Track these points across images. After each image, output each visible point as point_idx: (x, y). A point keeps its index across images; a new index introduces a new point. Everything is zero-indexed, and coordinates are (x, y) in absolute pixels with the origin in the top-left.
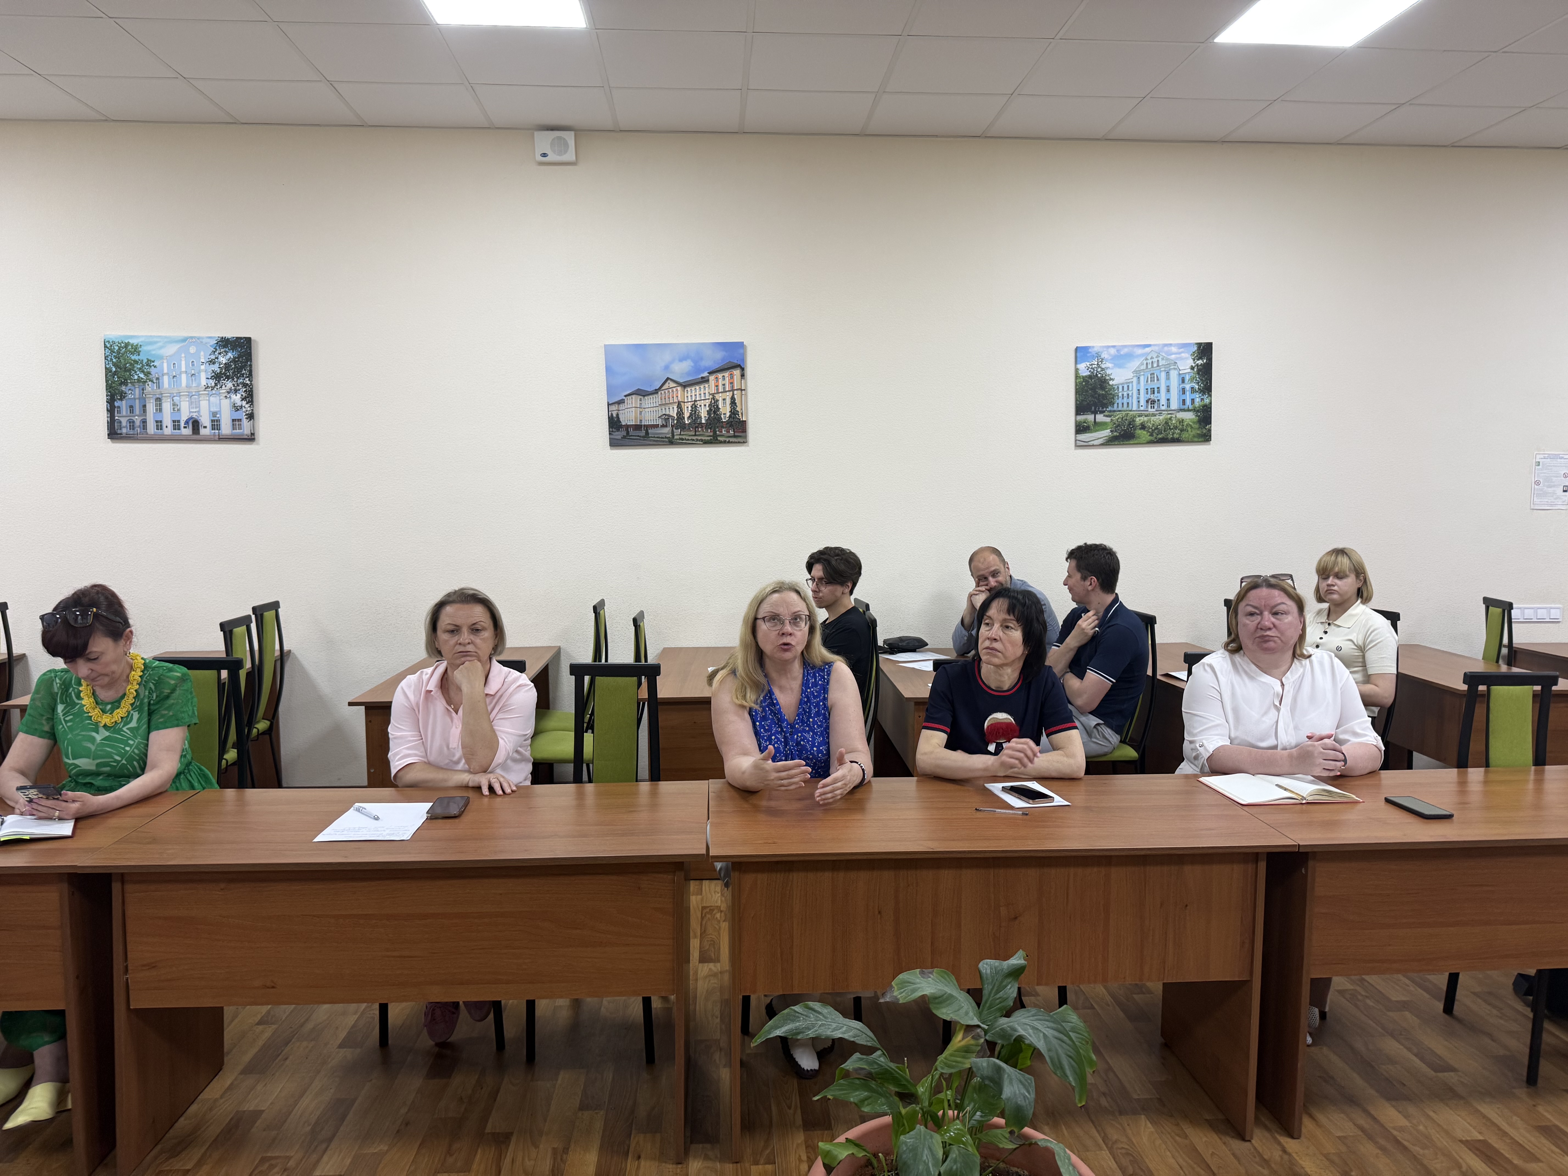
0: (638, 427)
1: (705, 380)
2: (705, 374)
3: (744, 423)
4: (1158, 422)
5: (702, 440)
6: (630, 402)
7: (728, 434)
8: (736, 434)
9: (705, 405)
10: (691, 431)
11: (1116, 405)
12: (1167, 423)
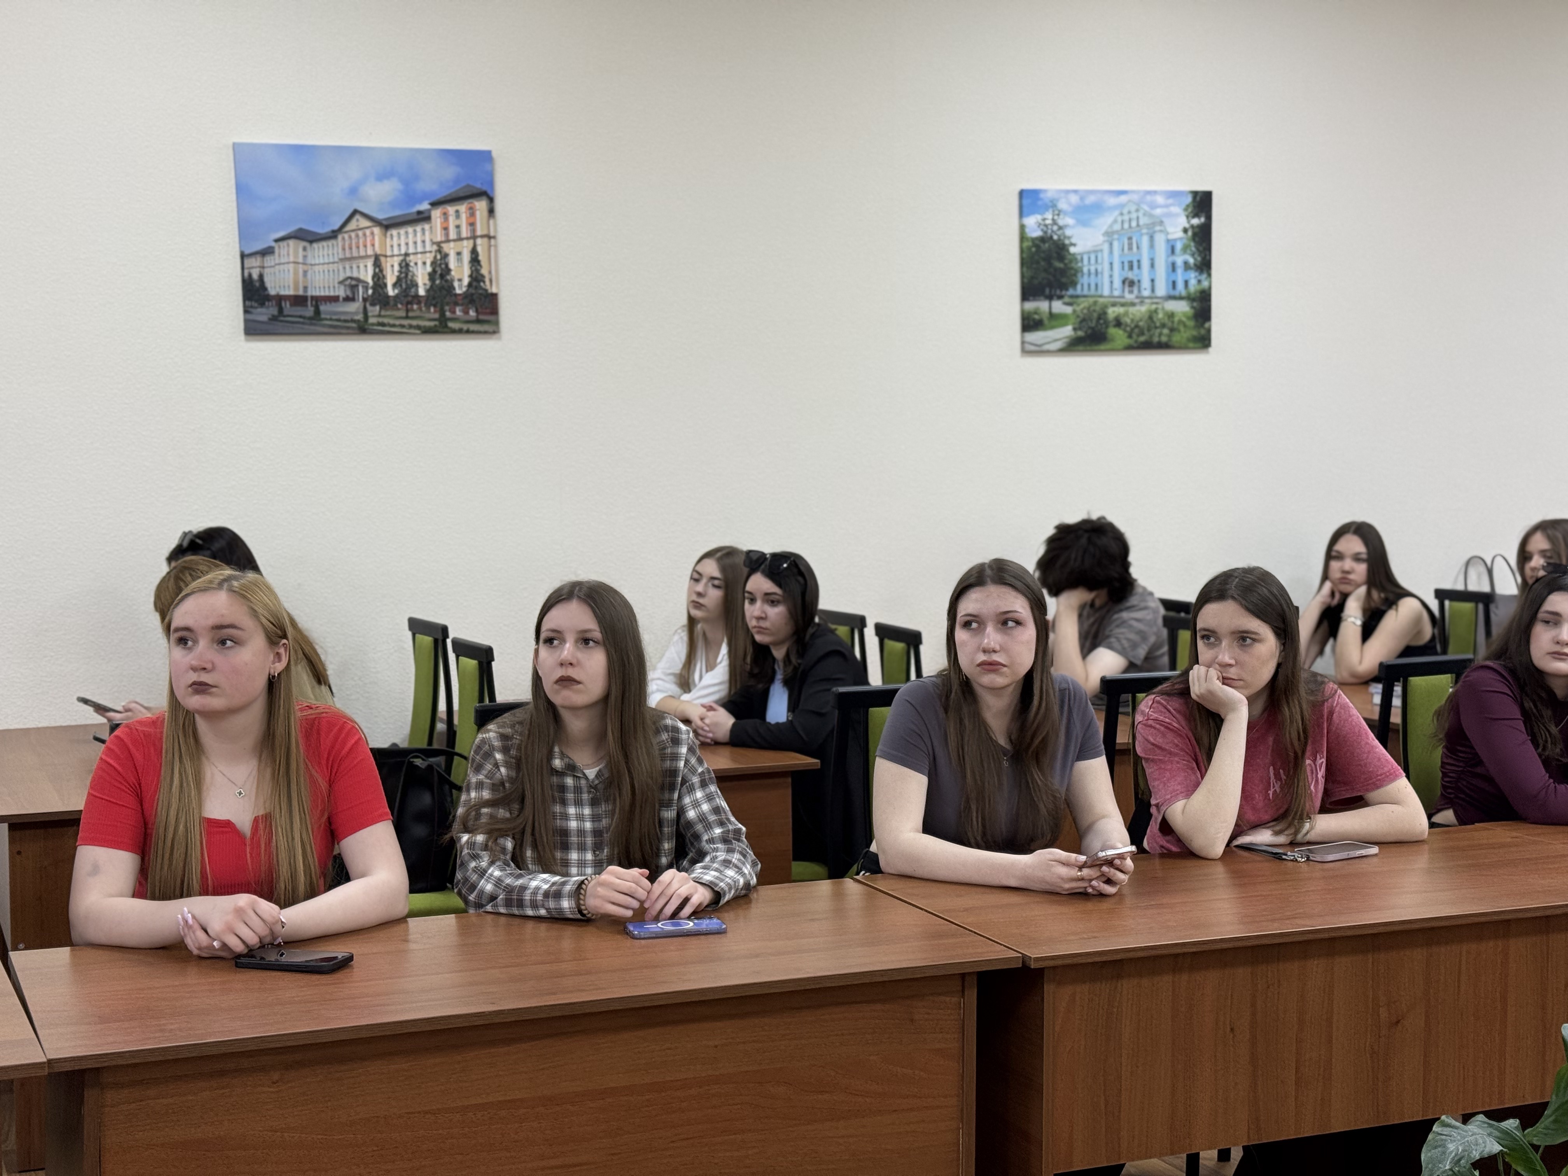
0: (299, 300)
1: (423, 218)
2: (425, 206)
3: (494, 297)
4: (1138, 316)
5: (418, 327)
6: (284, 252)
7: (467, 318)
8: (482, 317)
9: (424, 263)
10: (398, 309)
11: (1079, 287)
12: (1151, 318)
